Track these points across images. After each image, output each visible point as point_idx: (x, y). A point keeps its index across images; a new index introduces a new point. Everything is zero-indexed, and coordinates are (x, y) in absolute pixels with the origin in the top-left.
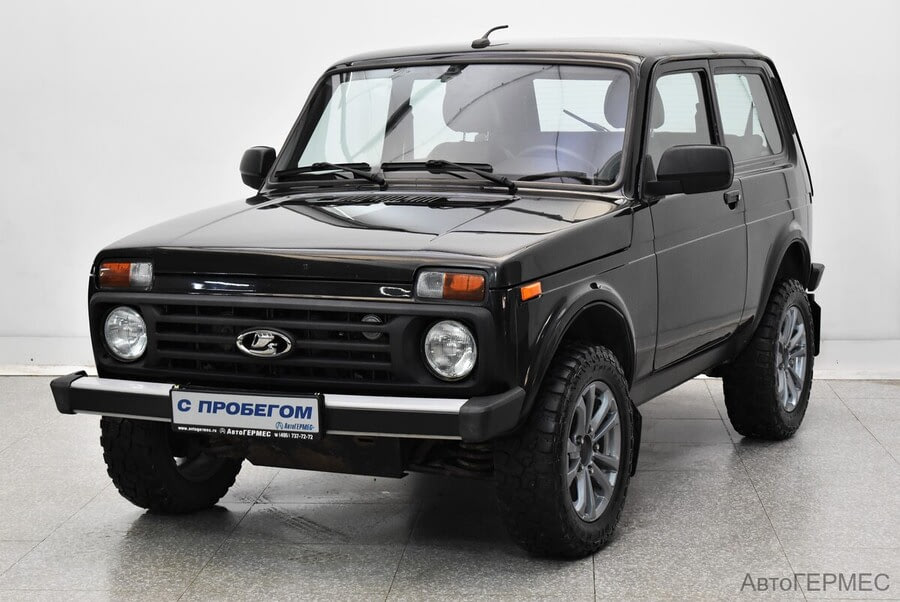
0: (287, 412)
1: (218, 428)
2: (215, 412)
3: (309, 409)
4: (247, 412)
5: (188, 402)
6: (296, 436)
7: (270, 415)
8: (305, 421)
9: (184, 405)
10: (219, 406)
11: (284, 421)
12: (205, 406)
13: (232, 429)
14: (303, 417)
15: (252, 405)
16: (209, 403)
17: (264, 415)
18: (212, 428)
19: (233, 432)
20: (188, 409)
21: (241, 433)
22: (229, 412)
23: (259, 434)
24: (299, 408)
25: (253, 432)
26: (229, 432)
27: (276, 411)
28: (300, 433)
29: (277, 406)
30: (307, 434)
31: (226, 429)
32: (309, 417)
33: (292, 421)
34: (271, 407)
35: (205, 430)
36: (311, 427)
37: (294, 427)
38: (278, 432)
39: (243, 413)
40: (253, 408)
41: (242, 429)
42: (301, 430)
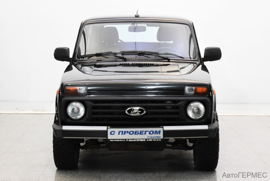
0: (151, 133)
1: (126, 140)
2: (124, 134)
3: (160, 132)
4: (137, 133)
5: (114, 132)
6: (155, 140)
7: (145, 134)
8: (158, 135)
9: (113, 133)
10: (126, 132)
11: (150, 136)
12: (121, 133)
13: (131, 139)
14: (157, 134)
15: (138, 131)
16: (122, 132)
17: (143, 134)
18: (123, 139)
19: (131, 140)
20: (114, 134)
21: (134, 140)
22: (130, 134)
23: (141, 140)
24: (156, 131)
25: (139, 140)
26: (130, 140)
27: (147, 133)
28: (156, 139)
29: (148, 131)
30: (159, 139)
31: (129, 139)
32: (159, 134)
33: (153, 135)
34: (146, 132)
35: (120, 140)
36: (160, 137)
37: (154, 137)
38: (148, 139)
39: (135, 134)
40: (139, 132)
41: (135, 139)
42: (157, 138)
